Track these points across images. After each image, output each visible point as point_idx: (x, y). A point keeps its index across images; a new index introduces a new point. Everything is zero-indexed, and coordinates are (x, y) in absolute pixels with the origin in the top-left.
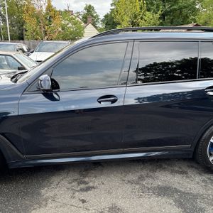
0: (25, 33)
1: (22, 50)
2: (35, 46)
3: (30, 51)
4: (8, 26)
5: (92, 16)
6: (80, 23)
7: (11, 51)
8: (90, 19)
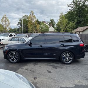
0: (28, 30)
1: (26, 36)
2: (30, 35)
3: (29, 36)
4: (23, 27)
5: (53, 23)
6: (48, 26)
7: (23, 37)
8: (51, 24)
